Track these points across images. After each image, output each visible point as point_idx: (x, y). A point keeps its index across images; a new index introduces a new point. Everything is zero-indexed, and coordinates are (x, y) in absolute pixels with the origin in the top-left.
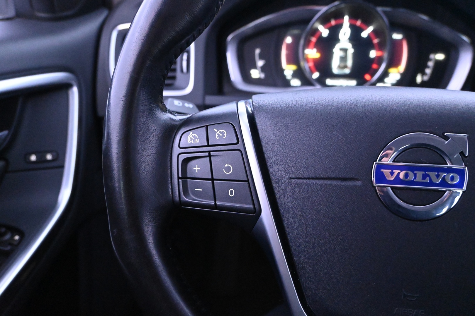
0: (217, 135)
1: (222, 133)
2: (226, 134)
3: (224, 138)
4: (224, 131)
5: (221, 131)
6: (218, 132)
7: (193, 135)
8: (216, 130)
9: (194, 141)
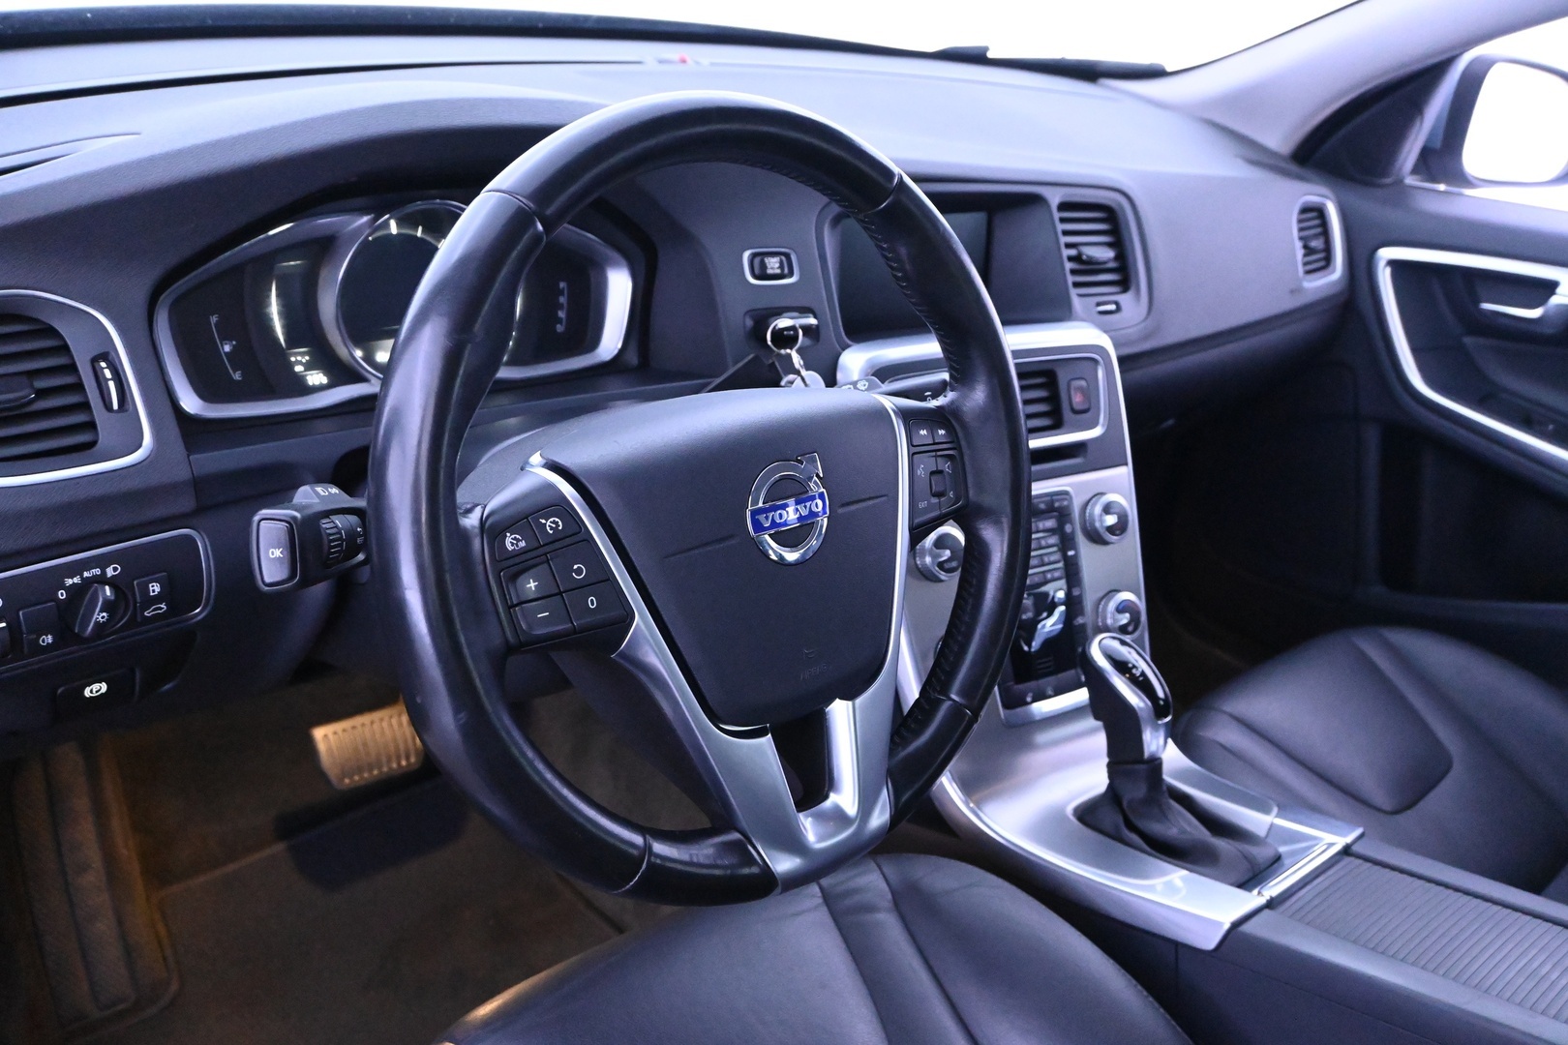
0: (548, 528)
1: (554, 522)
2: (560, 523)
3: (560, 528)
4: (557, 520)
5: (552, 520)
6: (548, 523)
7: (513, 536)
8: (543, 521)
9: (517, 546)
